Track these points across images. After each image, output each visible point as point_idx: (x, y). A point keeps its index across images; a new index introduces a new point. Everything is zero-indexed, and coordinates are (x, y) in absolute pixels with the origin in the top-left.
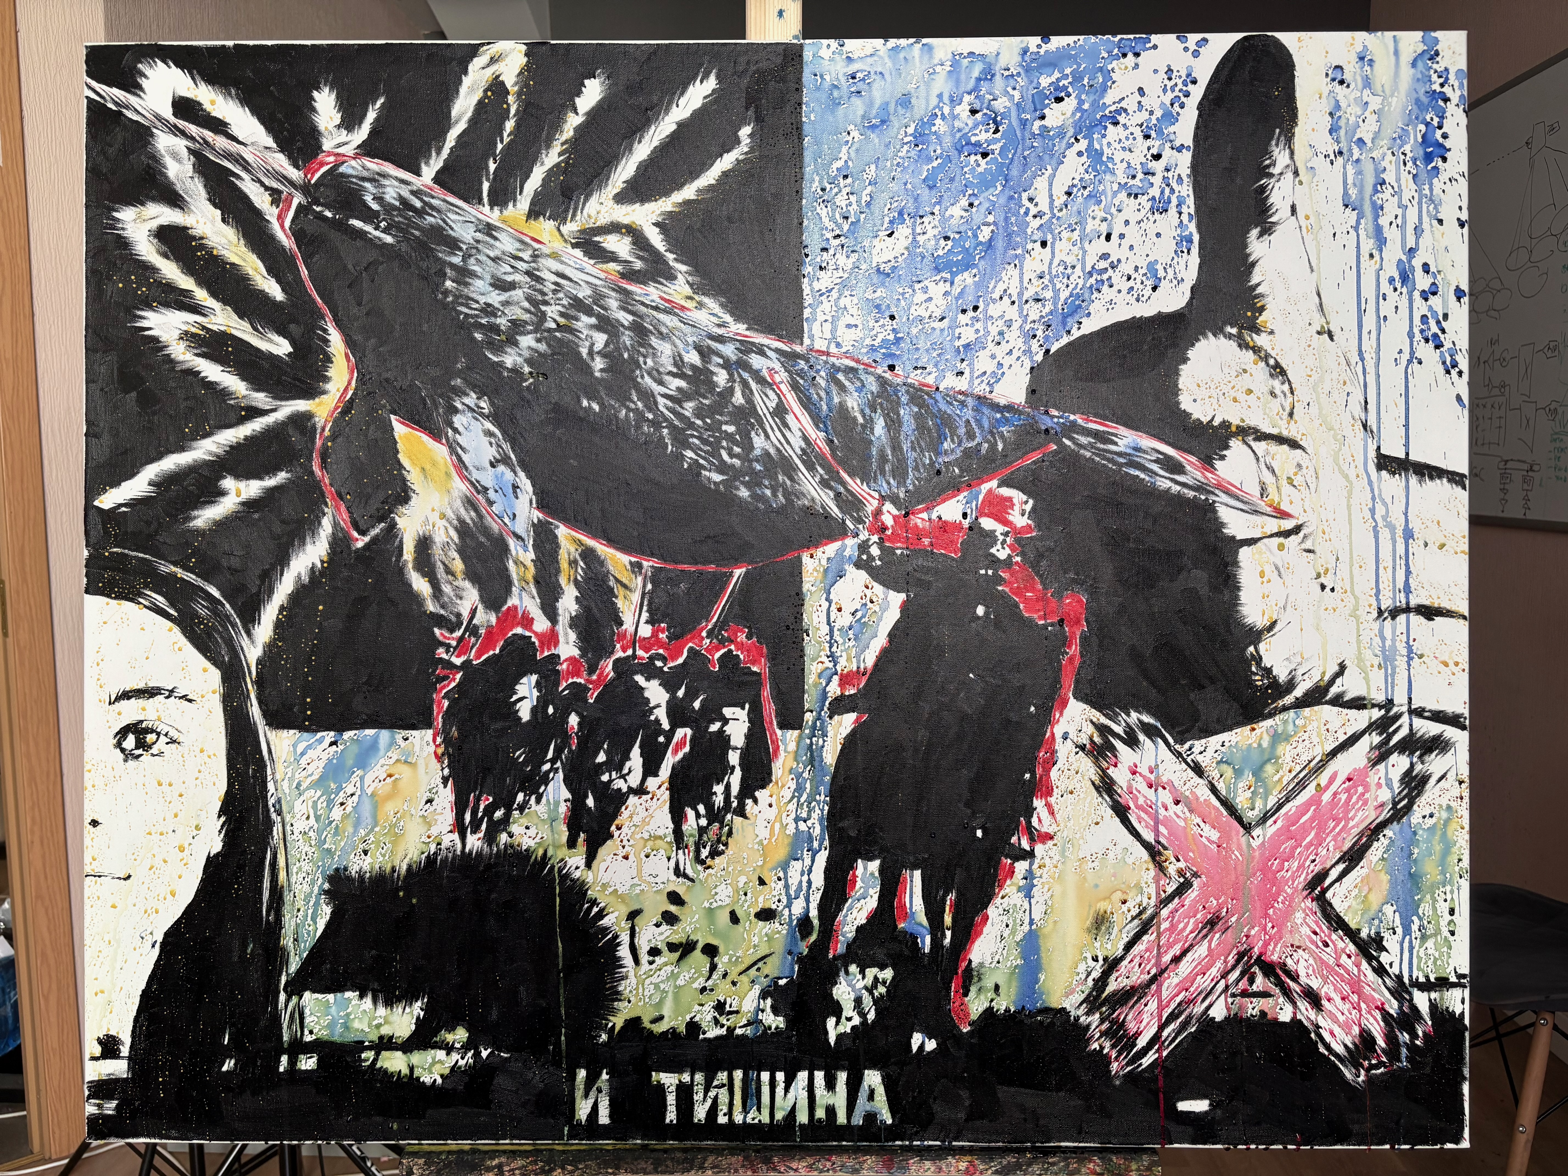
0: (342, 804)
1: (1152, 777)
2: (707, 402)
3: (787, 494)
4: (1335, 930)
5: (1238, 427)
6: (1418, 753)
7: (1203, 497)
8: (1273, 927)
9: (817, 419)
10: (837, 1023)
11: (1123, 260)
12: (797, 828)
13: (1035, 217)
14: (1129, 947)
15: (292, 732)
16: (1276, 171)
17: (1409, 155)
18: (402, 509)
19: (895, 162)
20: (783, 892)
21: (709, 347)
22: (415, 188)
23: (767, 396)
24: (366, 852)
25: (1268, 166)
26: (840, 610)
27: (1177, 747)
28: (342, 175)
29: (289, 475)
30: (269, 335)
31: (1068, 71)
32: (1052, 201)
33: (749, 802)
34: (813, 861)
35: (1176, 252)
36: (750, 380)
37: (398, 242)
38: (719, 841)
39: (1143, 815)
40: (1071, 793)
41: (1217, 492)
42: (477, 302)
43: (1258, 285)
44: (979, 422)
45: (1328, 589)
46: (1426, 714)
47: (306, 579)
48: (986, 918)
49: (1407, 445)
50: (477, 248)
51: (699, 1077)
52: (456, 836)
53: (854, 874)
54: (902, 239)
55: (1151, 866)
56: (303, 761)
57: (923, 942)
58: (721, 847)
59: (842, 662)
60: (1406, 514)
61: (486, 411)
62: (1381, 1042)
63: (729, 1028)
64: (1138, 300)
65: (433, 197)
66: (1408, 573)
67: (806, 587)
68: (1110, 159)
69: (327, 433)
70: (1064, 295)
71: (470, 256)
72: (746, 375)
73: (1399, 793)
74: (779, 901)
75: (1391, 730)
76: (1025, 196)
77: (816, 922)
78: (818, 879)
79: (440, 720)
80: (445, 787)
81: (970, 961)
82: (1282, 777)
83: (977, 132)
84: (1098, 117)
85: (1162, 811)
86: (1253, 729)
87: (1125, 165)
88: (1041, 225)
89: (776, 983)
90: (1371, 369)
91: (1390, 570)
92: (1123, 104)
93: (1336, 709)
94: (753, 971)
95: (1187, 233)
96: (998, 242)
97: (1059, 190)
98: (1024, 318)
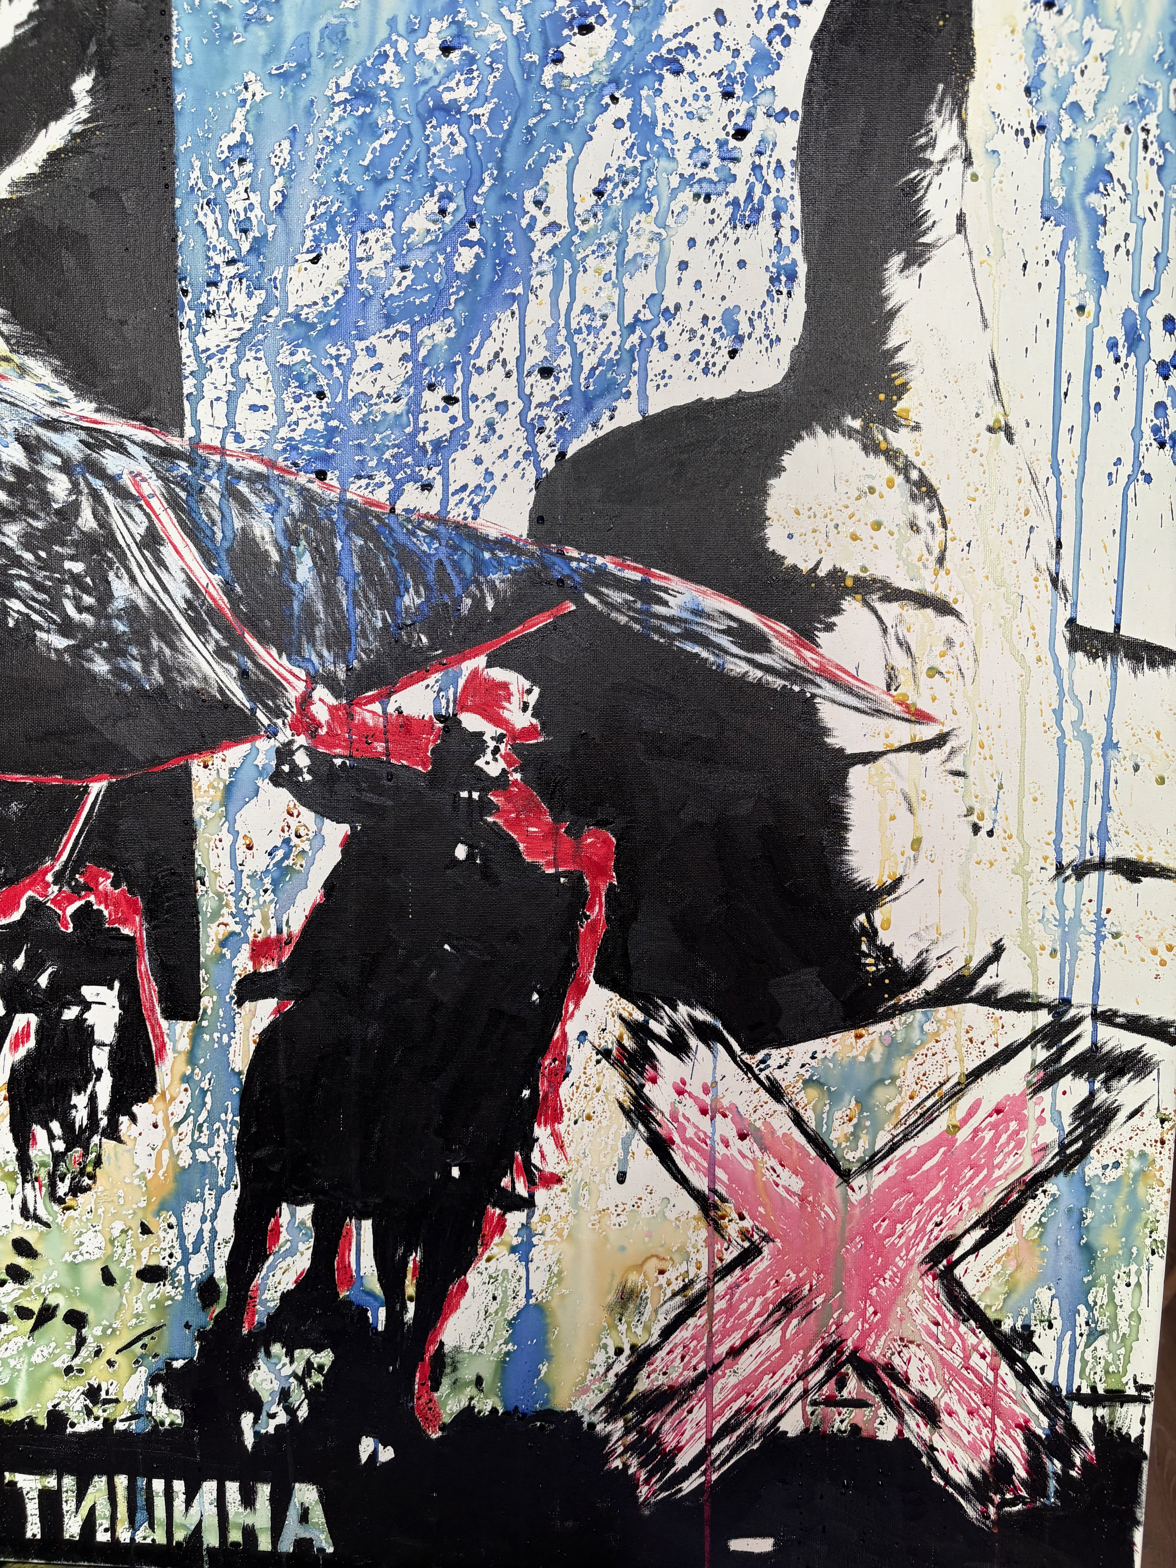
1: (708, 1099)
3: (165, 670)
4: (965, 1320)
5: (856, 579)
6: (1102, 1076)
7: (796, 688)
8: (875, 1313)
9: (207, 556)
10: (256, 1421)
11: (685, 306)
12: (194, 1157)
13: (544, 232)
14: (667, 1332)
16: (935, 156)
17: (1154, 132)
19: (321, 136)
20: (176, 1244)
21: (38, 438)
23: (131, 516)
25: (923, 148)
26: (250, 847)
27: (746, 1057)
32: (572, 205)
33: (124, 1120)
34: (218, 1203)
35: (769, 292)
36: (104, 491)
38: (82, 1172)
39: (692, 1152)
40: (589, 1118)
41: (818, 680)
43: (899, 348)
44: (456, 565)
45: (983, 833)
46: (1119, 1020)
48: (464, 1287)
49: (1118, 612)
51: (69, 1482)
53: (277, 1222)
54: (334, 267)
55: (703, 1224)
57: (376, 1317)
58: (86, 1181)
59: (256, 923)
60: (1109, 719)
62: (1021, 1471)
63: (106, 1420)
64: (706, 371)
66: (1107, 808)
67: (198, 811)
68: (668, 133)
70: (588, 363)
72: (97, 483)
73: (1070, 1133)
74: (171, 1256)
75: (1065, 1041)
76: (529, 195)
77: (223, 1286)
78: (226, 1227)
81: (442, 1344)
82: (900, 1105)
83: (452, 84)
84: (649, 59)
85: (720, 1148)
86: (859, 1037)
87: (691, 143)
88: (555, 247)
89: (168, 1365)
90: (1069, 490)
91: (1079, 806)
92: (690, 38)
93: (986, 1009)
94: (137, 1347)
95: (788, 261)
96: (486, 274)
97: (584, 187)
98: (526, 399)
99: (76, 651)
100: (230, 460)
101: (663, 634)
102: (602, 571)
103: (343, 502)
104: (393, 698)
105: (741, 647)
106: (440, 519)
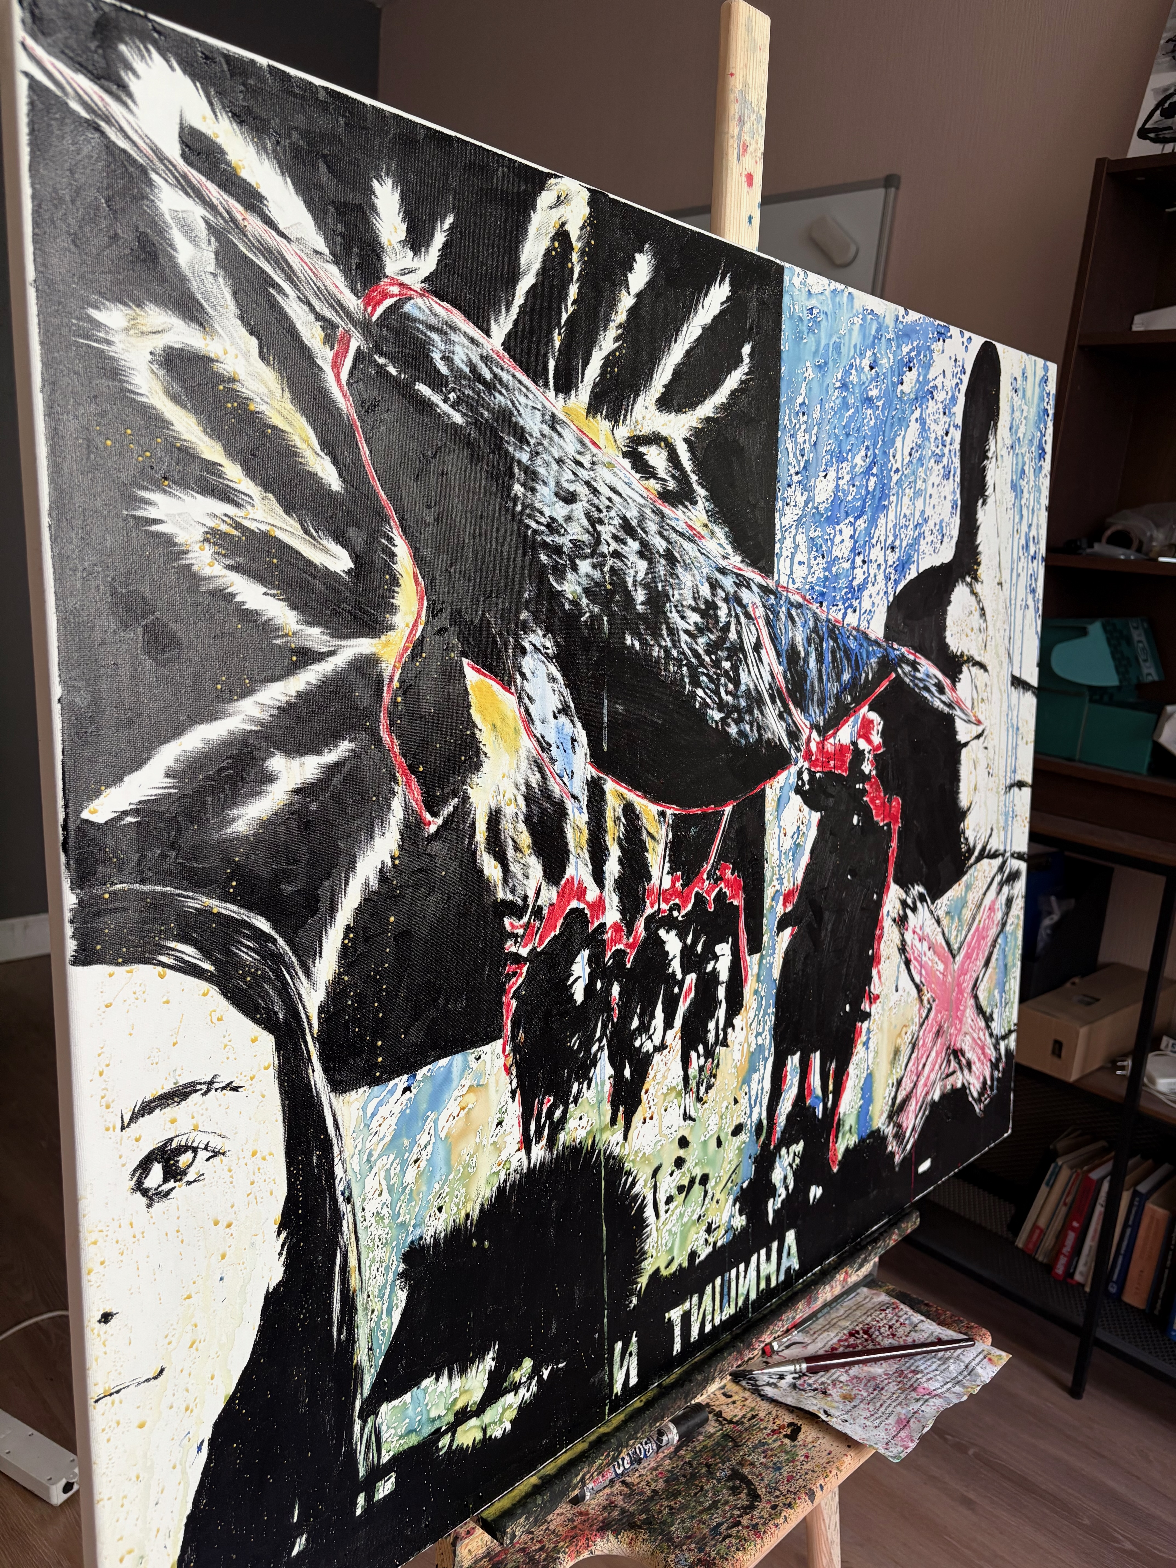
0: (416, 1161)
1: (921, 934)
2: (713, 637)
3: (759, 728)
4: (979, 1015)
5: (966, 656)
8: (959, 1024)
10: (773, 1202)
11: (930, 517)
12: (757, 1043)
14: (906, 1066)
15: (361, 1090)
18: (474, 779)
20: (748, 1105)
22: (484, 353)
24: (440, 1209)
26: (785, 835)
28: (407, 317)
29: (352, 745)
30: (324, 542)
32: (903, 459)
33: (730, 1031)
34: (765, 1068)
35: (951, 513)
37: (468, 424)
38: (711, 1075)
39: (917, 964)
40: (888, 958)
41: (956, 707)
42: (543, 514)
43: (979, 545)
46: (1015, 856)
47: (374, 885)
49: (1021, 667)
50: (543, 444)
51: (695, 1299)
52: (523, 1154)
53: (786, 1070)
54: (831, 481)
55: (917, 1001)
56: (374, 1124)
57: (819, 1111)
58: (713, 1080)
59: (785, 883)
60: (1018, 717)
61: (550, 652)
62: (989, 1082)
63: (713, 1244)
64: (934, 552)
65: (502, 369)
66: (1016, 759)
67: (767, 817)
68: (929, 428)
69: (396, 684)
70: (904, 544)
71: (538, 454)
72: (739, 609)
73: (1004, 912)
74: (745, 1114)
75: (1004, 870)
77: (765, 1122)
78: (767, 1084)
79: (509, 1025)
80: (514, 1100)
81: (840, 1113)
82: (967, 916)
83: (872, 387)
84: (926, 389)
85: (923, 957)
86: (959, 886)
87: (934, 435)
88: (897, 481)
89: (742, 1188)
90: (1013, 612)
91: (1010, 758)
92: (936, 382)
93: (988, 861)
94: (729, 1185)
95: (956, 498)
97: (907, 451)
98: (886, 561)
99: (723, 721)
100: (790, 595)
103: (828, 621)
106: (857, 629)
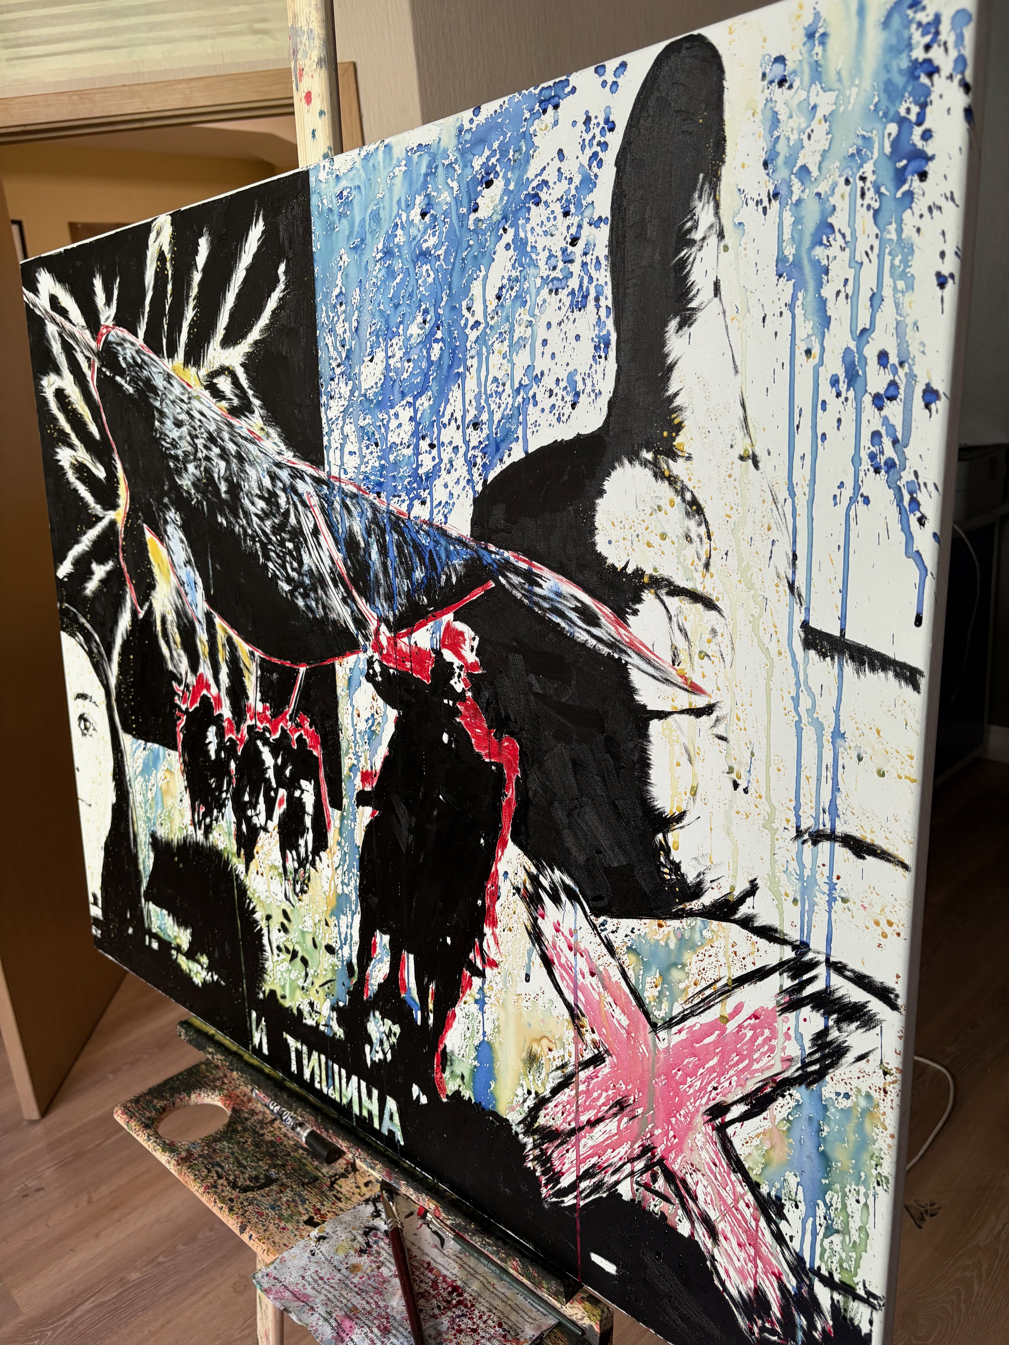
0: (151, 790)
1: (572, 940)
2: (277, 521)
3: (324, 607)
4: (734, 1171)
5: (651, 577)
6: (835, 1016)
7: (616, 656)
8: (675, 1137)
10: (371, 1051)
11: (546, 373)
12: (343, 890)
13: (472, 328)
14: (555, 1091)
16: (697, 235)
17: (869, 179)
18: (153, 594)
19: (372, 282)
20: (338, 936)
22: (137, 348)
24: (162, 825)
25: (690, 231)
26: (359, 716)
27: (593, 917)
28: (110, 342)
29: (113, 564)
30: (97, 464)
31: (496, 145)
32: (486, 308)
33: (317, 859)
35: (594, 357)
37: (135, 392)
38: (304, 882)
39: (565, 974)
40: (510, 930)
41: (629, 651)
42: (169, 437)
43: (676, 395)
44: (438, 553)
45: (740, 789)
46: (848, 973)
47: (125, 636)
49: (843, 618)
50: (165, 394)
51: (305, 1049)
54: (379, 363)
55: (571, 1026)
56: (136, 757)
58: (306, 887)
59: (363, 761)
60: (837, 711)
61: (179, 523)
62: (776, 1310)
63: (317, 1022)
64: (559, 420)
65: (144, 354)
66: (836, 789)
67: (339, 691)
68: (534, 248)
69: (122, 536)
70: (497, 417)
71: (163, 400)
72: (295, 498)
73: (811, 1054)
74: (336, 942)
75: (805, 977)
76: (464, 304)
79: (180, 746)
80: (186, 793)
82: (688, 987)
83: (426, 237)
84: (523, 197)
85: (580, 977)
86: (660, 926)
87: (547, 253)
88: (478, 337)
89: (338, 1003)
90: (802, 510)
91: (813, 781)
92: (545, 176)
93: (745, 932)
94: (326, 987)
95: (604, 332)
96: (446, 362)
97: (491, 294)
98: (467, 443)
99: (292, 592)
100: (343, 485)
101: (541, 608)
102: (507, 561)
104: (414, 635)
105: (584, 621)
106: (430, 523)
